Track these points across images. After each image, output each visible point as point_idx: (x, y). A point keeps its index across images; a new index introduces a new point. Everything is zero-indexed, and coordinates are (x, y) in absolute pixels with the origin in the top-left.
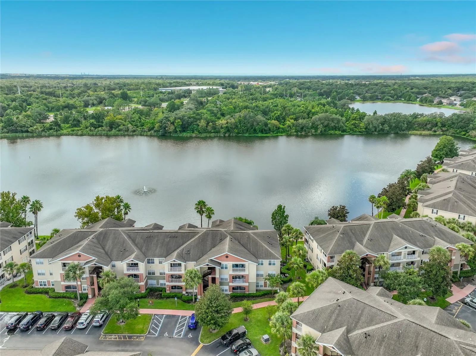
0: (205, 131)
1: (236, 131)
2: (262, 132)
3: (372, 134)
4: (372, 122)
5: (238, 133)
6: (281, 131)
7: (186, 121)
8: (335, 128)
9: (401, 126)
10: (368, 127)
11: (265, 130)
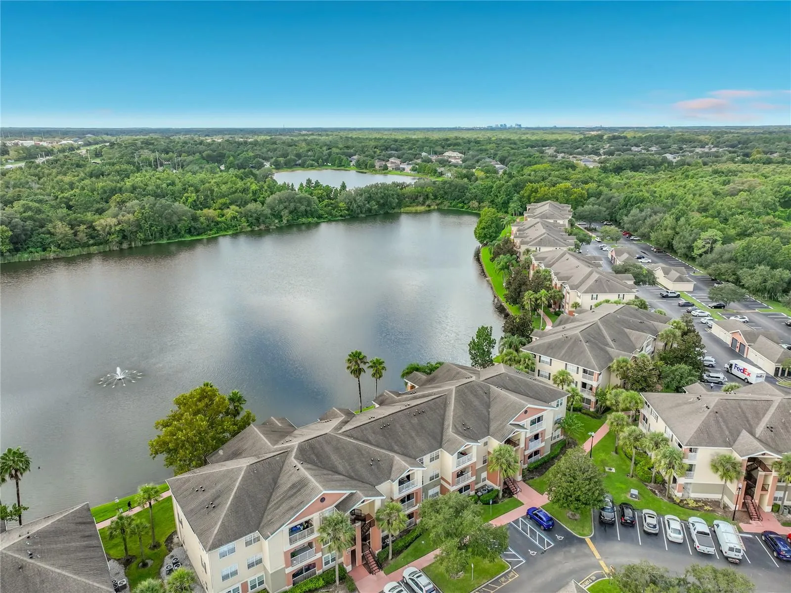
0: (74, 243)
1: (141, 235)
2: (189, 232)
3: (357, 217)
4: (355, 200)
5: (146, 240)
6: (223, 227)
7: (19, 227)
8: (306, 214)
9: (390, 202)
10: (351, 208)
11: (195, 228)
